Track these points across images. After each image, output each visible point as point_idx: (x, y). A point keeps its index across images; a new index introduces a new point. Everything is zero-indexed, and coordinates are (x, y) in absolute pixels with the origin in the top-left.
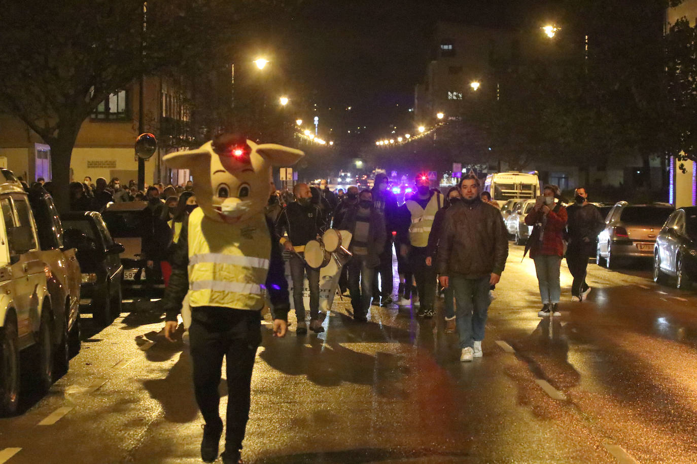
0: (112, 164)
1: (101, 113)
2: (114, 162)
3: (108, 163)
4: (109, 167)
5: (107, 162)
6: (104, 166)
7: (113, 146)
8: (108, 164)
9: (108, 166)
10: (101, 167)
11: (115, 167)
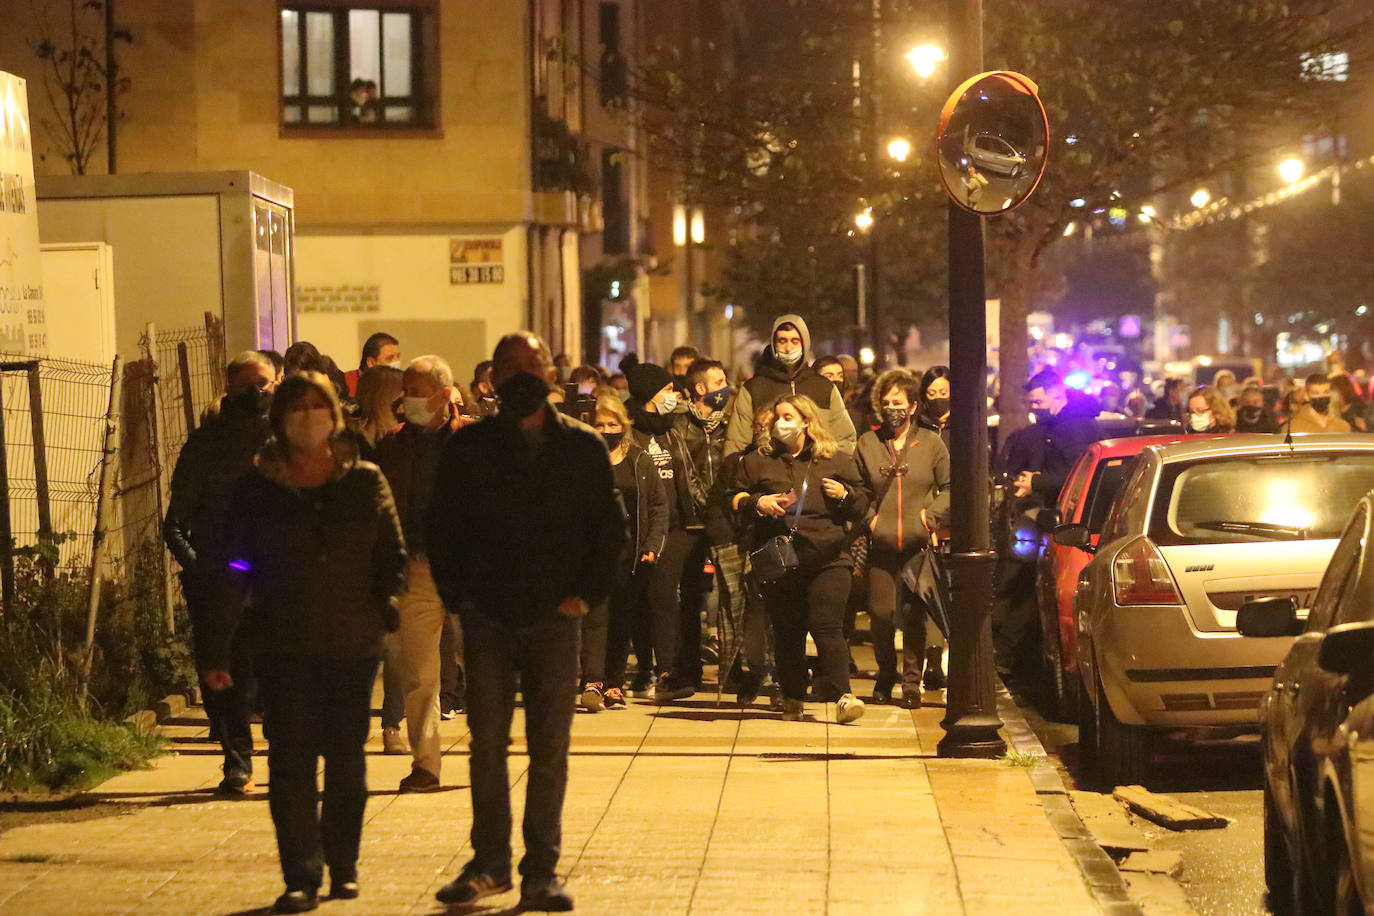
0: (367, 298)
1: (320, 101)
2: (373, 289)
3: (350, 293)
4: (357, 309)
5: (345, 288)
6: (335, 304)
7: (368, 229)
8: (350, 299)
9: (350, 305)
10: (323, 309)
11: (373, 309)
